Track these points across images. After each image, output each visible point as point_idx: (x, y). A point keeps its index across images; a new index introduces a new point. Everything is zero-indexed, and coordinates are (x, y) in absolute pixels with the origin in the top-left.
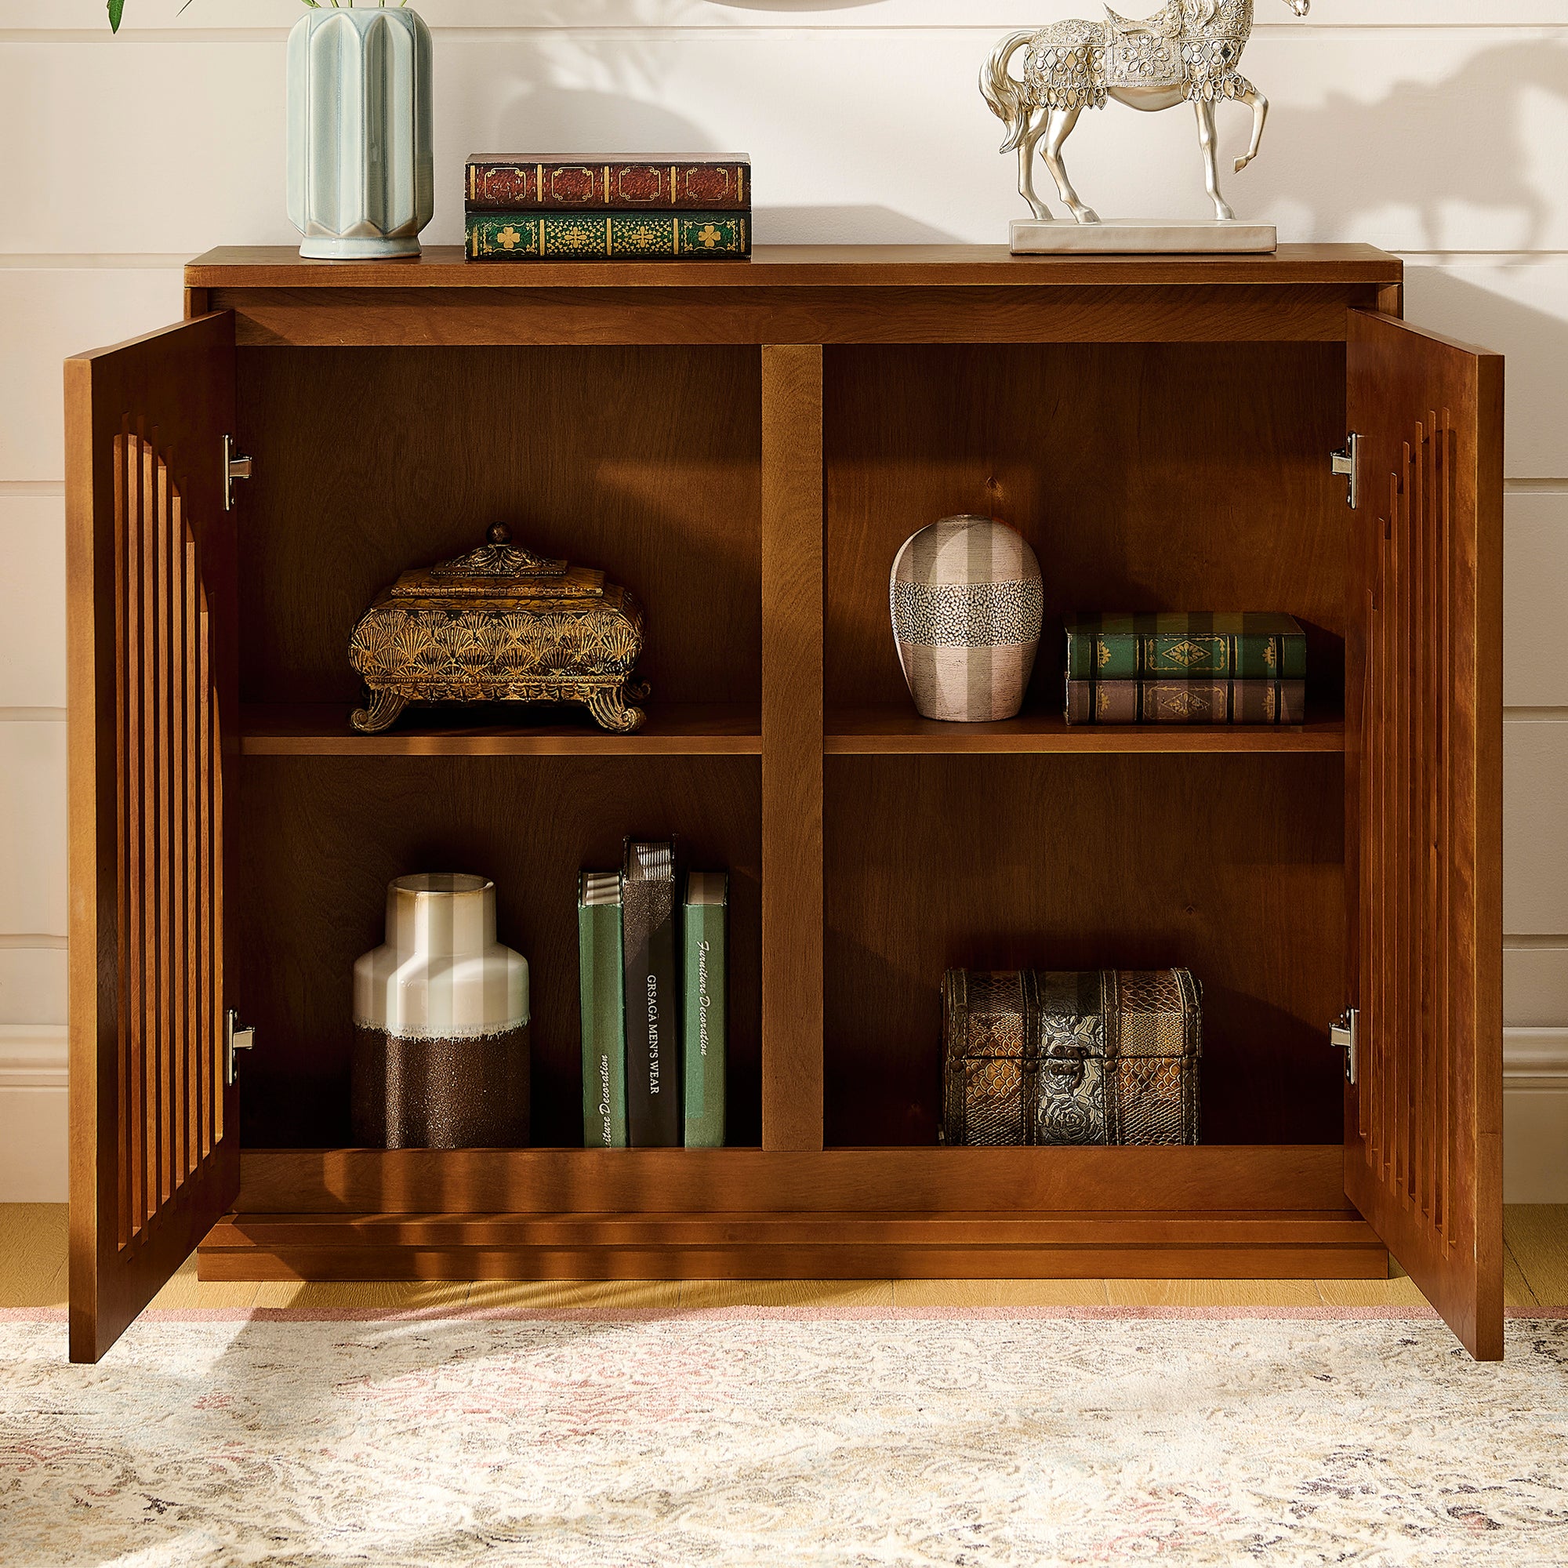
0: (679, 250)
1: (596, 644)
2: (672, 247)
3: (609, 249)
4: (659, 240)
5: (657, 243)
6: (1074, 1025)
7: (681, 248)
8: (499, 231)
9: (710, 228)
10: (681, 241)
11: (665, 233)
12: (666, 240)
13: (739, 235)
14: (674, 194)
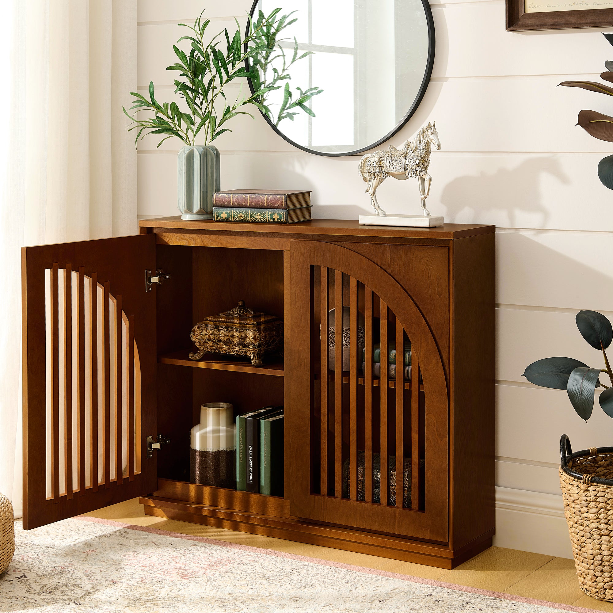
0: (268, 221)
1: (249, 339)
2: (266, 220)
3: (250, 220)
4: (263, 217)
5: (262, 218)
6: (377, 473)
7: (269, 220)
8: (222, 213)
9: (276, 214)
10: (268, 218)
11: (264, 215)
12: (264, 218)
13: (284, 217)
14: (266, 204)
